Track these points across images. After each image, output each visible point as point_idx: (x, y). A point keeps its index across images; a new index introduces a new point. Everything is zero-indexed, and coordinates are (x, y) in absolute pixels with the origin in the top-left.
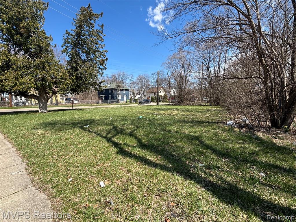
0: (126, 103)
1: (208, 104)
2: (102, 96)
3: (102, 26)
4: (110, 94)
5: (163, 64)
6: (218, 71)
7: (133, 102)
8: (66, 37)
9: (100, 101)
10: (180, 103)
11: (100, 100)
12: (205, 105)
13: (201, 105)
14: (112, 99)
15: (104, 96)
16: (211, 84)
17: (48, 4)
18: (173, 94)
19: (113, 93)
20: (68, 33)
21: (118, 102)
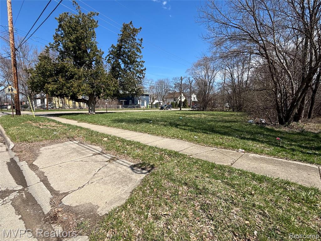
0: (147, 108)
1: (231, 110)
2: (122, 101)
3: (142, 39)
4: (131, 99)
5: (187, 70)
6: (241, 78)
7: (154, 107)
8: (111, 50)
9: (120, 106)
10: (203, 108)
11: (120, 104)
12: (228, 111)
13: (224, 111)
14: (132, 104)
15: (124, 101)
16: (234, 90)
17: (97, 22)
18: (193, 100)
19: (134, 98)
20: (113, 46)
21: (138, 107)
